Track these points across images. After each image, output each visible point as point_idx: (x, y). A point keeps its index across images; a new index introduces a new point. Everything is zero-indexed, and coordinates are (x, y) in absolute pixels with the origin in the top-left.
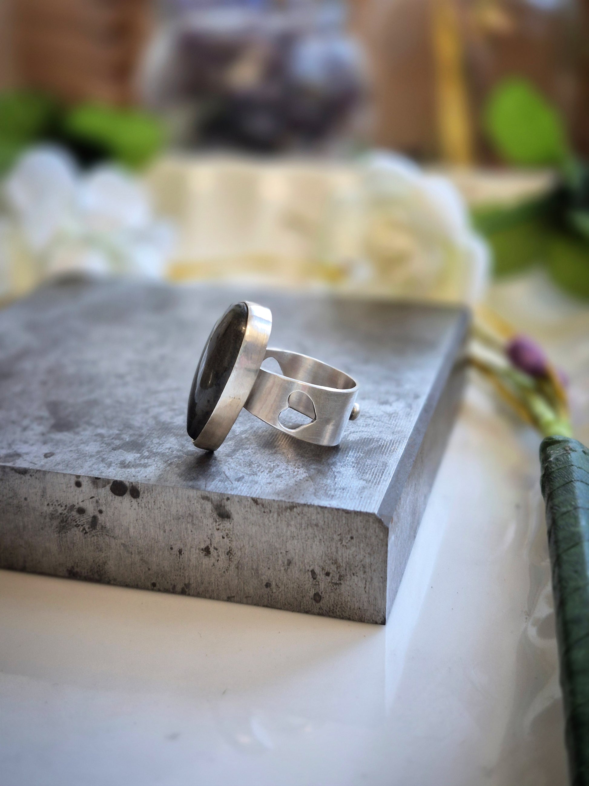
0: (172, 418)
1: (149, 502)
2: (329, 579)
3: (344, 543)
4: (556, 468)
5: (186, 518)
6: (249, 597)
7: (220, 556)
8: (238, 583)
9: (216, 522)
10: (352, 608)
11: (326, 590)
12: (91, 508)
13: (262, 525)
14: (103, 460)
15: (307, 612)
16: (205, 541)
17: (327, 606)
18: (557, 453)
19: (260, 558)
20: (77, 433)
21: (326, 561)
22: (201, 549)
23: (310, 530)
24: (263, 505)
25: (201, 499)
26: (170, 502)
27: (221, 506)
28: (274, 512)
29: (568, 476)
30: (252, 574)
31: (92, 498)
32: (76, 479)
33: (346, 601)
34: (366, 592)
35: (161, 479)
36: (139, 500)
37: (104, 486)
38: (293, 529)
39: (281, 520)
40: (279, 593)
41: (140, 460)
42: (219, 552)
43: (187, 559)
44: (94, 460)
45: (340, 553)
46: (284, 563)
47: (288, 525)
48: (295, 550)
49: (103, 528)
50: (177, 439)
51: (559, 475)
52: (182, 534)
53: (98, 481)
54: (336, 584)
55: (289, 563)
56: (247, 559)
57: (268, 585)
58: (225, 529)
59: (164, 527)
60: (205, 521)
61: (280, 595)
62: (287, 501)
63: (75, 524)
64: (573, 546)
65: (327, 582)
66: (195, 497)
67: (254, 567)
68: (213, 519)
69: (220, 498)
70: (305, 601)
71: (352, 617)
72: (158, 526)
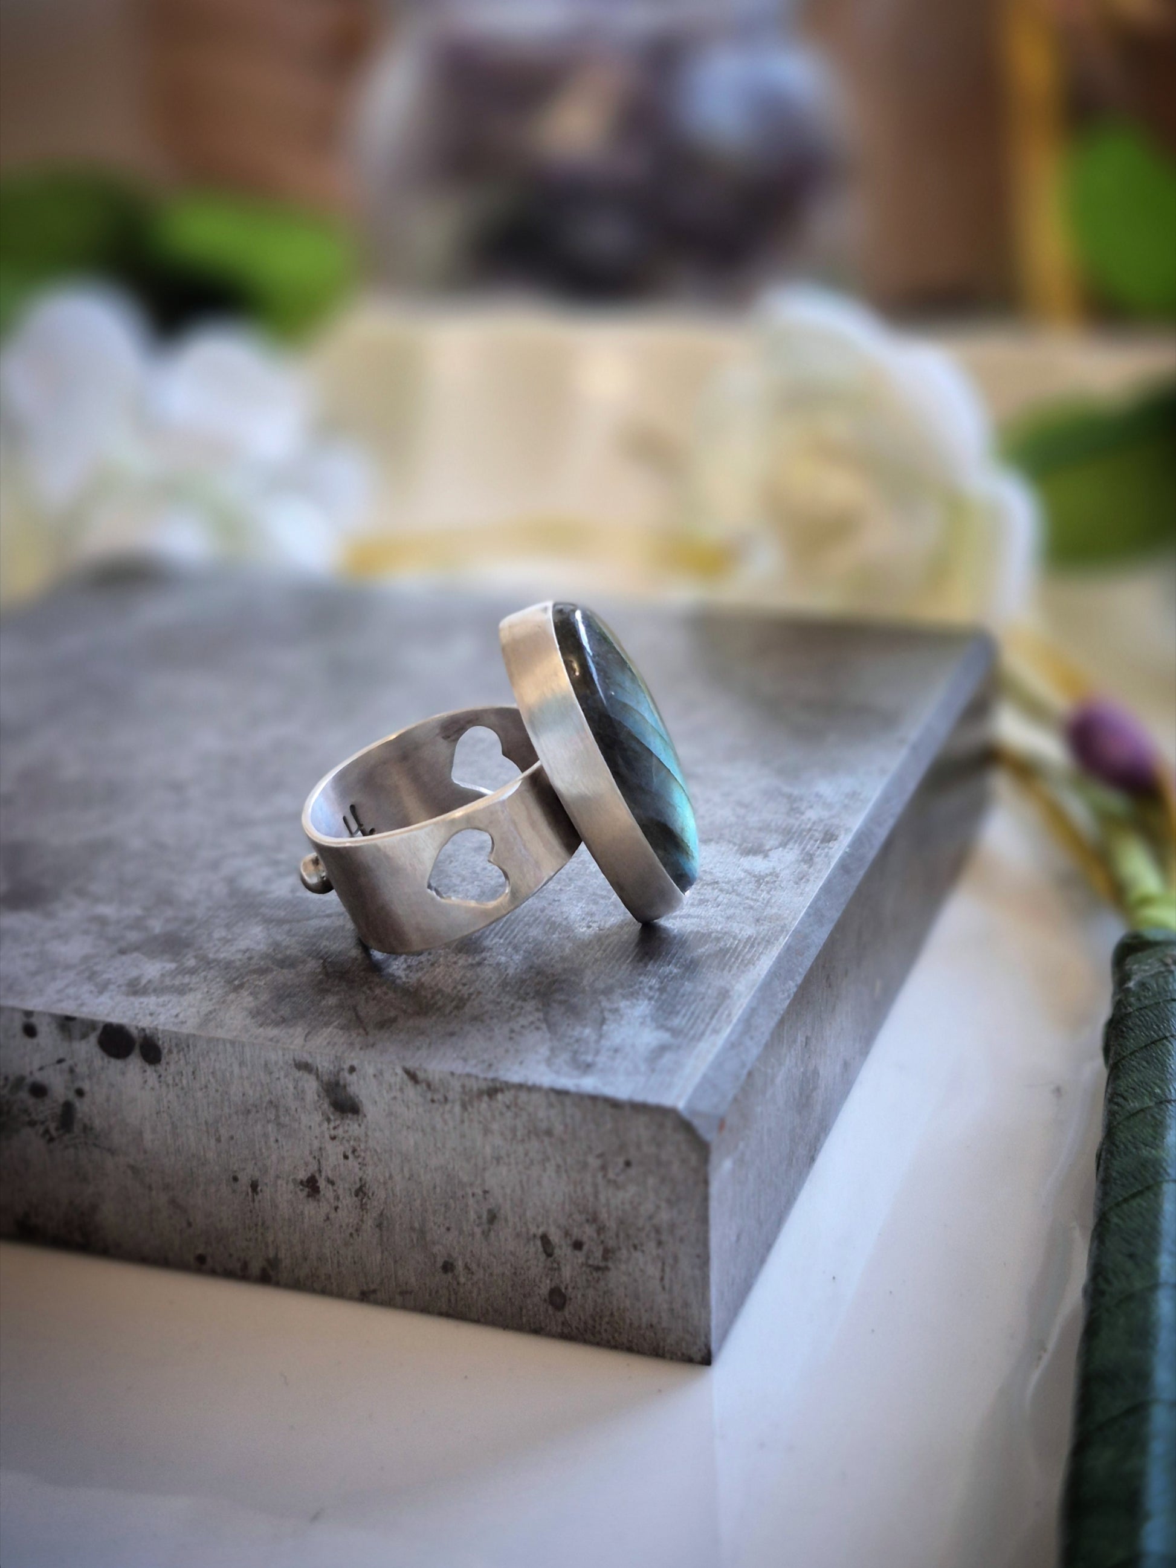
0: (268, 881)
1: (182, 1073)
2: (580, 1257)
3: (611, 1175)
4: (1137, 1005)
5: (264, 1111)
6: (406, 1292)
7: (341, 1197)
8: (382, 1259)
9: (329, 1120)
10: (636, 1324)
11: (576, 1282)
12: (59, 1086)
13: (428, 1130)
14: (92, 976)
15: (537, 1330)
16: (306, 1164)
17: (580, 1319)
18: (1145, 971)
19: (428, 1203)
20: (50, 915)
21: (574, 1216)
22: (299, 1181)
23: (534, 1144)
24: (429, 1086)
25: (294, 1069)
26: (228, 1075)
27: (337, 1084)
28: (453, 1102)
29: (1157, 1025)
30: (412, 1240)
31: (60, 1061)
32: (25, 1019)
33: (621, 1307)
34: (664, 1288)
35: (210, 1021)
36: (160, 1068)
37: (84, 1036)
38: (498, 1141)
39: (471, 1120)
40: (472, 1284)
41: (174, 978)
42: (338, 1187)
43: (269, 1204)
44: (71, 975)
45: (602, 1198)
46: (479, 1217)
47: (487, 1131)
48: (503, 1188)
49: (87, 1129)
50: (268, 930)
51: (1140, 1023)
52: (257, 1146)
53: (71, 1024)
54: (598, 1269)
55: (493, 1217)
56: (401, 1206)
57: (448, 1267)
58: (350, 1137)
59: (217, 1130)
60: (305, 1119)
61: (475, 1291)
62: (481, 1076)
63: (27, 1119)
64: (1140, 1193)
65: (577, 1263)
66: (281, 1063)
67: (416, 1225)
68: (322, 1114)
69: (335, 1067)
70: (530, 1307)
71: (637, 1344)
72: (204, 1128)
